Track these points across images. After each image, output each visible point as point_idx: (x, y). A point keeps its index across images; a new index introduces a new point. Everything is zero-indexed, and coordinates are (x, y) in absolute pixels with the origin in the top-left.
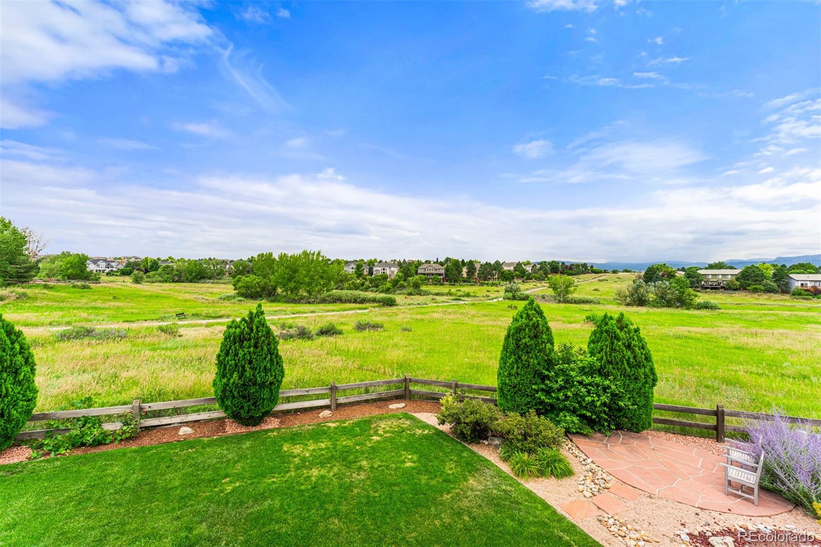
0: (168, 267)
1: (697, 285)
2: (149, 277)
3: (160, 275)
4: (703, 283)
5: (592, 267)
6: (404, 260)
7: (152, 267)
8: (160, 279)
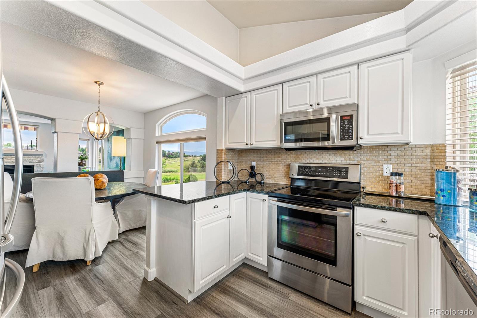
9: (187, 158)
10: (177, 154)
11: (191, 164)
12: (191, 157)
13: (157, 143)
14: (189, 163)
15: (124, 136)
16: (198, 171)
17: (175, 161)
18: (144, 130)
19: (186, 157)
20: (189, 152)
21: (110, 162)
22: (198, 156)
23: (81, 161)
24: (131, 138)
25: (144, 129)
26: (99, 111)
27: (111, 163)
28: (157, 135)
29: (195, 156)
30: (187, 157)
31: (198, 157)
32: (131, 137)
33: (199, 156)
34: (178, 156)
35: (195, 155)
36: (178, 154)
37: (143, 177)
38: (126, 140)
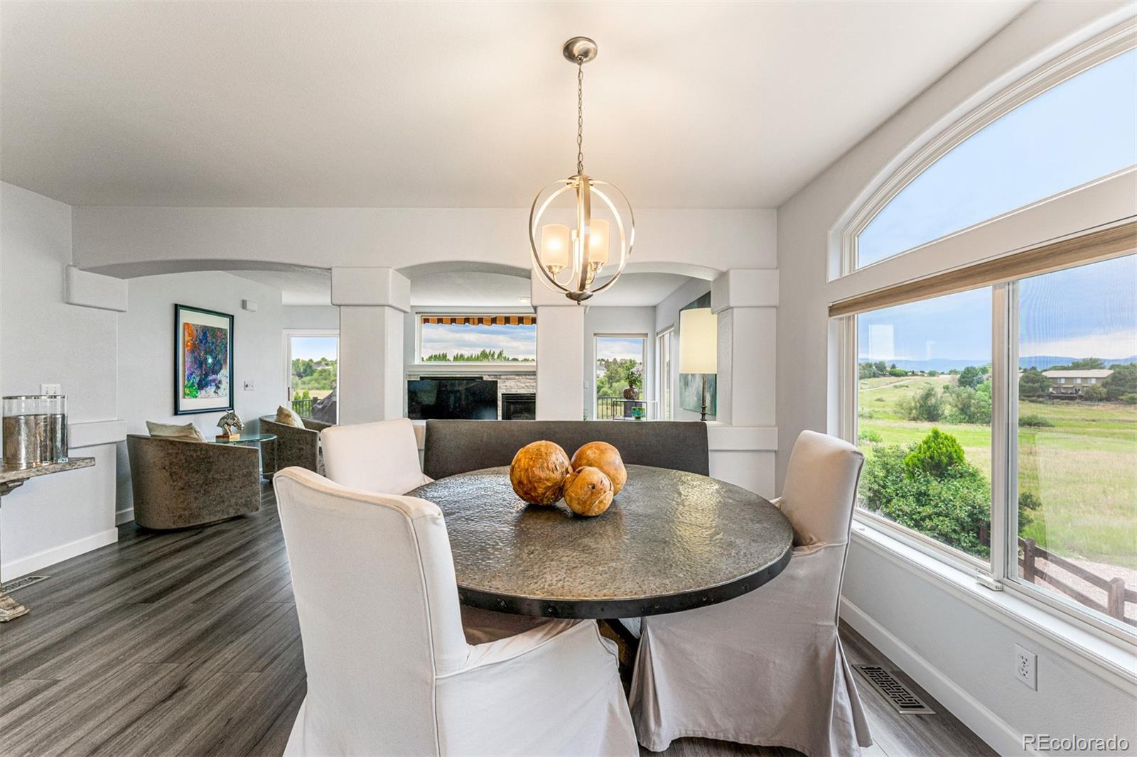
0: (325, 371)
1: (1041, 393)
2: (304, 383)
3: (316, 380)
4: (1051, 390)
5: (894, 367)
6: (615, 359)
7: (305, 370)
8: (316, 385)
9: (902, 378)
10: (871, 366)
11: (918, 397)
12: (917, 375)
13: (834, 310)
14: (912, 394)
15: (710, 307)
16: (946, 418)
17: (863, 386)
18: (778, 271)
19: (900, 376)
20: (907, 362)
21: (685, 389)
22: (943, 373)
23: (631, 386)
24: (732, 308)
25: (777, 268)
26: (579, 172)
27: (687, 393)
28: (833, 275)
29: (932, 374)
30: (903, 376)
31: (942, 376)
32: (731, 305)
33: (948, 372)
34: (874, 373)
35: (932, 370)
36: (874, 367)
37: (775, 452)
38: (716, 316)
